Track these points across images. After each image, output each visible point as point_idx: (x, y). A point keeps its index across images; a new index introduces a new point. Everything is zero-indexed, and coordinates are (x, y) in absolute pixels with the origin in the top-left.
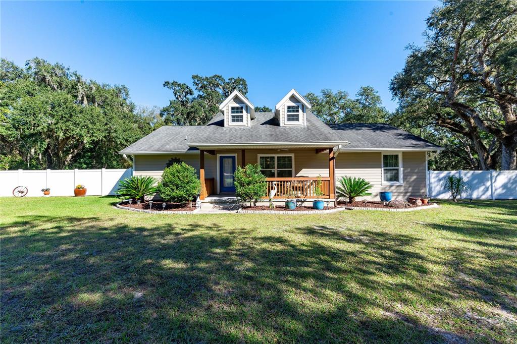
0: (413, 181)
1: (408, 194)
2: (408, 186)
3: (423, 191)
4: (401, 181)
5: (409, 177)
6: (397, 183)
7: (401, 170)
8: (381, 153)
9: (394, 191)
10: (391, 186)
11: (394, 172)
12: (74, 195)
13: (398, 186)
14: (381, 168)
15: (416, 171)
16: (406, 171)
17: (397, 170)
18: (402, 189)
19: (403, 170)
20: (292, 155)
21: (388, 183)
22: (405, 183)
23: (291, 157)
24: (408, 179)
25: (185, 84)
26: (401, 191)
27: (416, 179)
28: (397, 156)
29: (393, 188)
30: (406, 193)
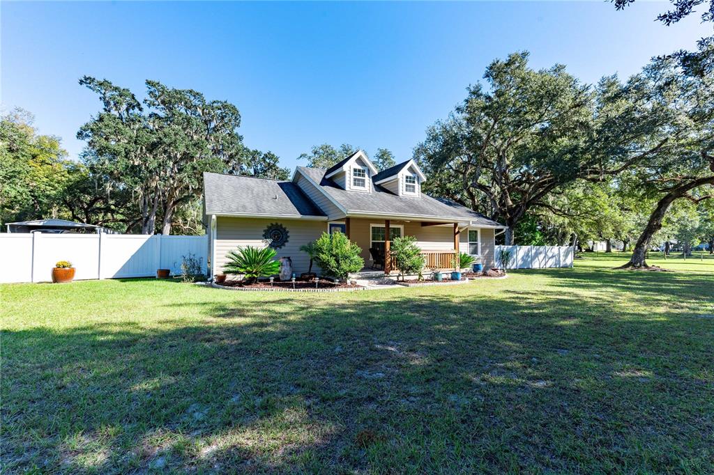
1: (484, 266)
2: (484, 258)
3: (492, 262)
4: (480, 255)
6: (477, 256)
7: (479, 244)
11: (474, 246)
12: (50, 279)
14: (467, 242)
15: (488, 245)
17: (477, 244)
18: (480, 261)
19: (481, 245)
20: (401, 227)
23: (400, 228)
24: (484, 253)
25: (128, 90)
27: (488, 252)
28: (476, 232)
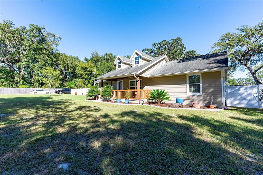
0: (211, 92)
1: (207, 102)
2: (206, 96)
3: (219, 100)
4: (201, 93)
5: (207, 90)
6: (198, 94)
8: (186, 75)
9: (196, 99)
10: (193, 96)
11: (196, 86)
13: (198, 96)
14: (186, 84)
15: (213, 85)
16: (204, 86)
17: (198, 85)
18: (202, 98)
19: (202, 85)
21: (191, 94)
22: (204, 94)
24: (206, 91)
25: (150, 49)
26: (201, 99)
27: (213, 91)
28: (199, 76)
29: (194, 97)
30: (205, 101)
